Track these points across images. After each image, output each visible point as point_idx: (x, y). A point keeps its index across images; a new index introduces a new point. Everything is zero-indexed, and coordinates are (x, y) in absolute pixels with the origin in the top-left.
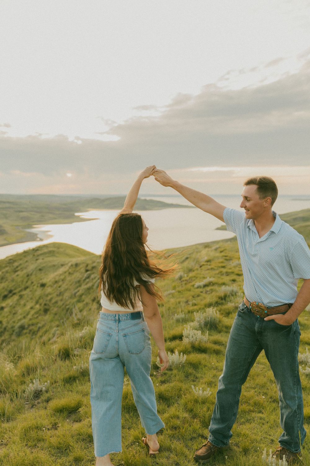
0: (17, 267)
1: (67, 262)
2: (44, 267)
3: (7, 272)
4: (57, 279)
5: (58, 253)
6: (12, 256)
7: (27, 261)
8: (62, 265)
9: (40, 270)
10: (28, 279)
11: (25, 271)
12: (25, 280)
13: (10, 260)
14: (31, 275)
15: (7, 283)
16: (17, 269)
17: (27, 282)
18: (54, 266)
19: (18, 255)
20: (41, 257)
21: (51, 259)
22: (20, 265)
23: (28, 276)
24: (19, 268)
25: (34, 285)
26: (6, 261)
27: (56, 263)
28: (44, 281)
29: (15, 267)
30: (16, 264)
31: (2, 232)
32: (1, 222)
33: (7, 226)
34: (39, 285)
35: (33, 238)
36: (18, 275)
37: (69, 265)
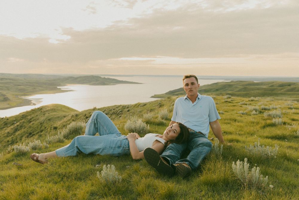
0: (31, 119)
1: (67, 115)
2: (52, 118)
3: (24, 122)
4: (64, 124)
5: (57, 110)
6: (23, 113)
7: (37, 115)
8: (65, 117)
9: (49, 120)
10: (42, 126)
11: (38, 121)
12: (40, 126)
13: (23, 115)
14: (43, 123)
15: (26, 129)
16: (31, 120)
17: (41, 127)
18: (59, 117)
19: (27, 112)
20: (47, 113)
21: (55, 113)
22: (33, 118)
23: (41, 124)
24: (32, 120)
25: (48, 129)
26: (20, 116)
27: (59, 115)
28: (55, 125)
29: (29, 119)
30: (29, 117)
31: (6, 99)
32: (4, 92)
33: (9, 95)
34: (52, 128)
35: (28, 103)
36: (33, 124)
37: (70, 116)
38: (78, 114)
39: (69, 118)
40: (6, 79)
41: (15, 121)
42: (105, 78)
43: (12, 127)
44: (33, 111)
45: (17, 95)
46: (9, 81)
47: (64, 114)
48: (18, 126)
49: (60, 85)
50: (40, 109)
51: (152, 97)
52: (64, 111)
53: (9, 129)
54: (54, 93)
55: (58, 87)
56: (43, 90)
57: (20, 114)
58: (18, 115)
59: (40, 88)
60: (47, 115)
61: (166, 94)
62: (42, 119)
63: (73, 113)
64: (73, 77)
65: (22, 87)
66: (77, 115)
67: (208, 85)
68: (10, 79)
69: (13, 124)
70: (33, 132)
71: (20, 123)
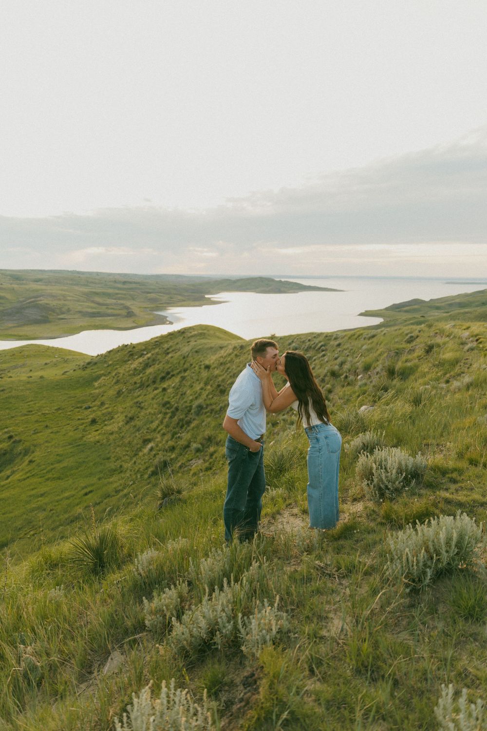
0: (168, 349)
1: (225, 345)
2: (200, 349)
3: (157, 354)
4: (222, 360)
5: (209, 335)
6: (157, 338)
7: (177, 343)
8: (221, 348)
9: (197, 352)
10: (185, 361)
11: (179, 353)
12: (182, 362)
13: (157, 342)
14: (187, 356)
15: (161, 365)
16: (168, 351)
17: (184, 364)
18: (211, 348)
19: (162, 337)
20: (192, 339)
21: (203, 341)
22: (171, 347)
23: (184, 358)
24: (170, 350)
25: (195, 367)
26: (152, 343)
27: (212, 345)
28: (207, 362)
29: (165, 349)
30: (166, 346)
31: (130, 315)
32: (128, 303)
33: (135, 308)
34: (203, 367)
35: (163, 321)
36: (172, 357)
37: (230, 347)
38: (244, 344)
39: (229, 350)
40: (131, 283)
41: (144, 350)
42: (280, 281)
43: (141, 360)
44: (171, 335)
45: (145, 308)
46: (134, 286)
47: (220, 342)
48: (149, 359)
49: (209, 293)
50: (182, 332)
51: (361, 314)
52: (219, 338)
53: (135, 364)
54: (200, 305)
55: (206, 296)
56: (184, 301)
57: (152, 339)
58: (149, 341)
59: (180, 297)
60: (192, 343)
61: (387, 309)
62: (186, 349)
63: (234, 343)
64: (230, 280)
65: (153, 295)
66: (242, 347)
67: (466, 295)
68: (135, 283)
69: (142, 355)
70: (172, 371)
71: (153, 354)
